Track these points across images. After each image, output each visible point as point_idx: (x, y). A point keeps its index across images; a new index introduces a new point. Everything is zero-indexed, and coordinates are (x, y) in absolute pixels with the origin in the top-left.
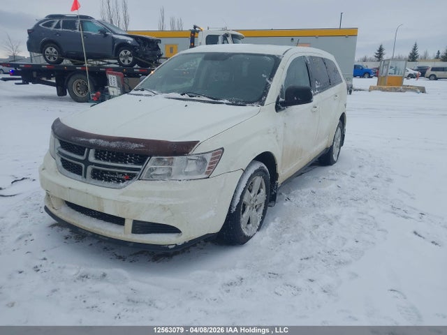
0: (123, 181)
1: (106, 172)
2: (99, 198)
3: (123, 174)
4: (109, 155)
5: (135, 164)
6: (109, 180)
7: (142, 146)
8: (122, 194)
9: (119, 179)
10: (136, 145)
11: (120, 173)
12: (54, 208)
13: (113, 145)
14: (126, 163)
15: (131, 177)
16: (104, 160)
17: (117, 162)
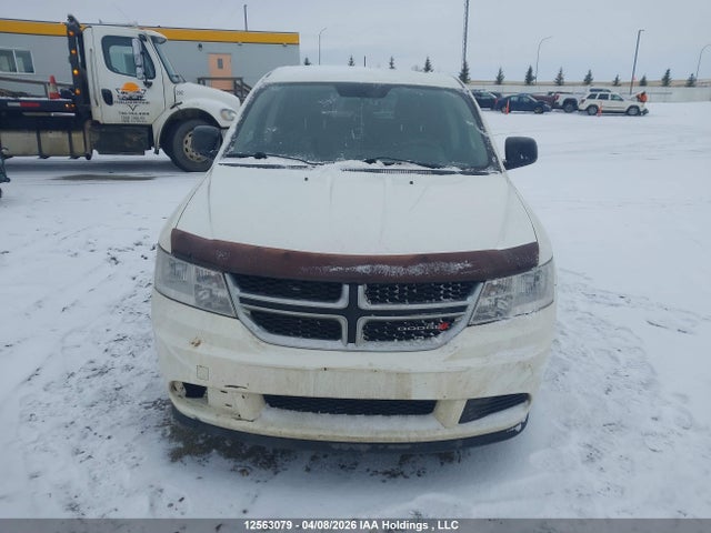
0: (437, 333)
1: (401, 323)
2: (402, 375)
3: (436, 321)
4: (402, 291)
5: (455, 299)
6: (408, 336)
7: (468, 265)
8: (452, 358)
9: (428, 331)
10: (459, 266)
11: (428, 321)
12: (239, 418)
13: (416, 270)
14: (439, 300)
15: (449, 323)
16: (394, 301)
17: (420, 302)
